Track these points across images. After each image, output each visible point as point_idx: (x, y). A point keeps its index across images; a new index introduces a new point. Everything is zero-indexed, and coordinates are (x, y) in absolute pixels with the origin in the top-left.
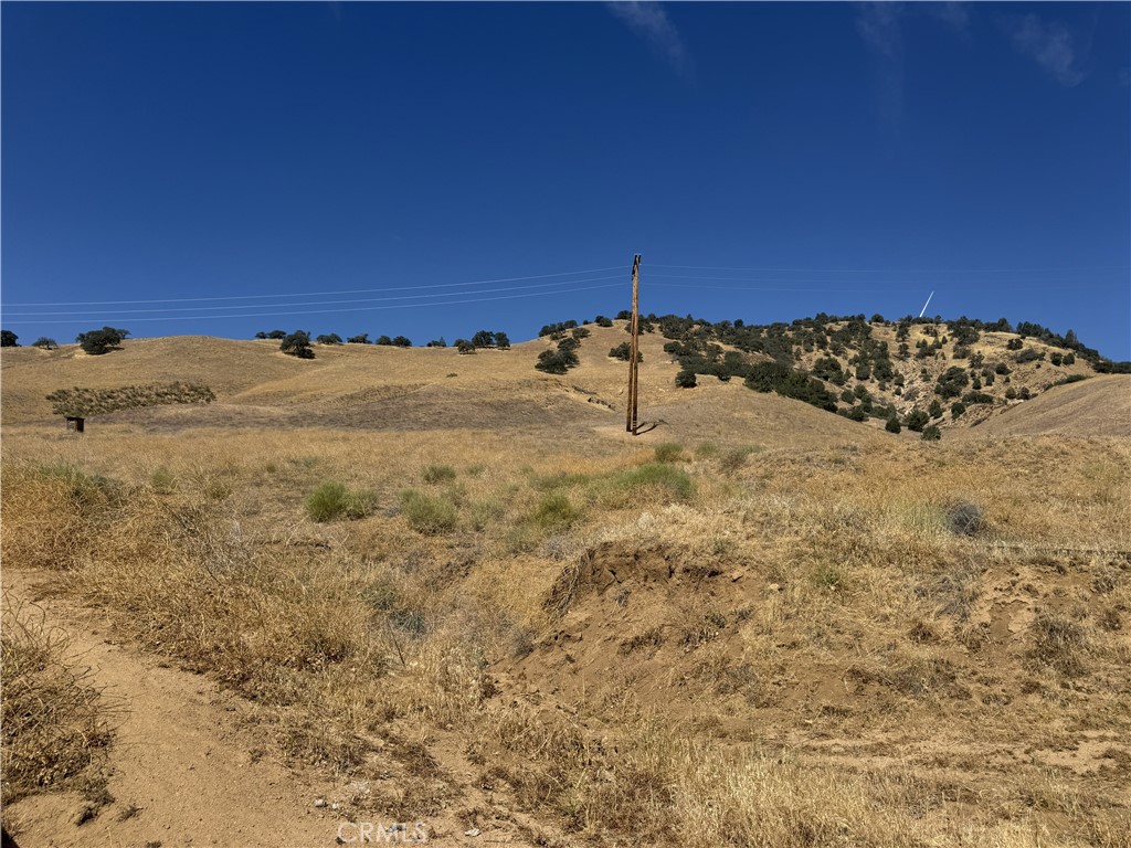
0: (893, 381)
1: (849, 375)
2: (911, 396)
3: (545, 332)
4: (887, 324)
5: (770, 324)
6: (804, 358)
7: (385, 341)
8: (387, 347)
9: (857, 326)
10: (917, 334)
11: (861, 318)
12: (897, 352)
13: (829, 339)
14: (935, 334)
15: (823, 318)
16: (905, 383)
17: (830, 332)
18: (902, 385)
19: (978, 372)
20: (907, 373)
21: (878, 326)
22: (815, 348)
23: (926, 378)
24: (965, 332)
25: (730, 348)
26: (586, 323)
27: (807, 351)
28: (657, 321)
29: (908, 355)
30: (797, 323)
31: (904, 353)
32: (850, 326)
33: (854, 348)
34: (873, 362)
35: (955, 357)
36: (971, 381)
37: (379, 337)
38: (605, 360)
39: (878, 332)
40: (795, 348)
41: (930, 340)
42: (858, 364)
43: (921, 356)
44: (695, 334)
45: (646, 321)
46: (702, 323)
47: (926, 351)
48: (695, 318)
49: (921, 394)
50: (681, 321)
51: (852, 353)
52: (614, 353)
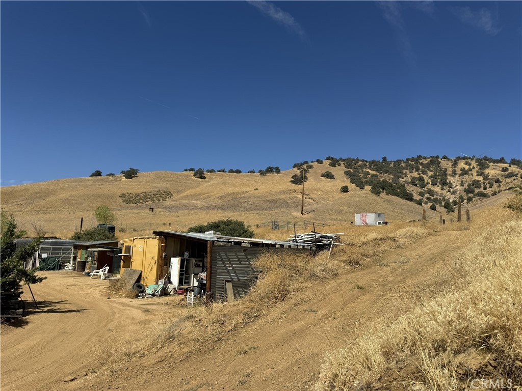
0: (447, 186)
1: (428, 183)
2: (454, 193)
3: (295, 166)
4: (449, 160)
5: (395, 160)
6: (409, 176)
7: (231, 171)
8: (232, 174)
9: (435, 161)
10: (462, 165)
11: (438, 157)
12: (451, 173)
13: (421, 167)
14: (470, 164)
15: (420, 157)
16: (453, 187)
17: (421, 164)
18: (451, 188)
19: (486, 182)
20: (454, 182)
21: (444, 161)
22: (414, 171)
23: (462, 185)
24: (483, 163)
25: (374, 172)
26: (312, 162)
27: (410, 172)
28: (343, 160)
29: (456, 174)
30: (408, 160)
31: (454, 173)
32: (431, 161)
33: (432, 171)
34: (440, 177)
35: (477, 175)
36: (482, 186)
37: (229, 169)
38: (319, 178)
39: (445, 164)
40: (404, 171)
41: (467, 167)
42: (432, 178)
43: (462, 175)
44: (359, 167)
45: (338, 161)
46: (363, 161)
47: (464, 172)
48: (360, 159)
49: (458, 192)
50: (353, 160)
51: (430, 173)
52: (323, 175)
